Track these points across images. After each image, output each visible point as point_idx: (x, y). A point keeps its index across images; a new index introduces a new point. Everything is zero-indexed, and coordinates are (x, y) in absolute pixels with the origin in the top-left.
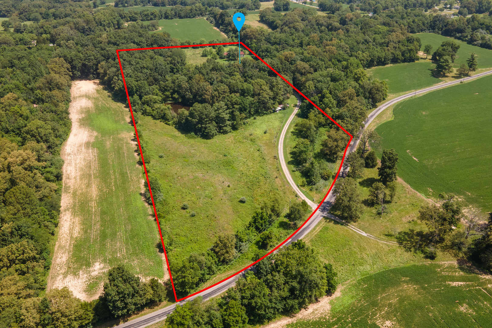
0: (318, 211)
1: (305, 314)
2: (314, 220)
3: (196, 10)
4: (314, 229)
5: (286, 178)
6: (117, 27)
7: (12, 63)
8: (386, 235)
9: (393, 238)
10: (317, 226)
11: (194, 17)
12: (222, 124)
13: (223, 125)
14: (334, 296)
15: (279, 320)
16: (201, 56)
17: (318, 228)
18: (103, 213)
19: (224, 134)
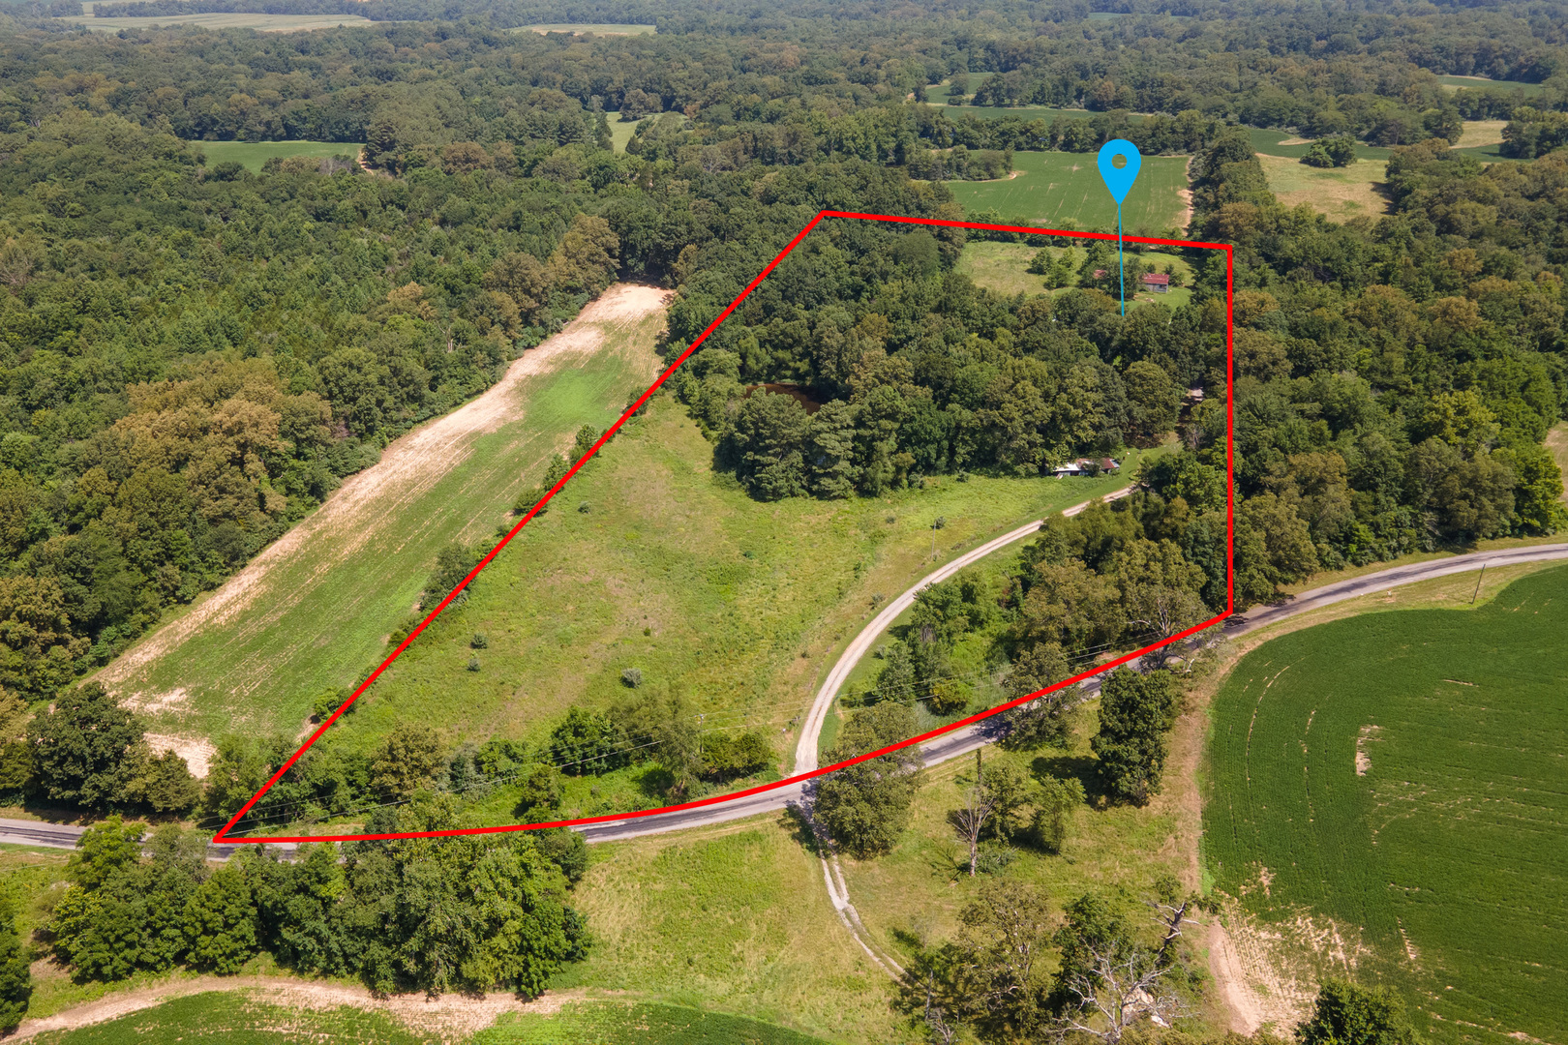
0: (798, 786)
1: (412, 1009)
2: (754, 803)
3: (1173, 131)
4: (723, 825)
5: (833, 665)
6: (892, 158)
7: (518, 219)
8: (900, 936)
9: (911, 951)
10: (738, 821)
11: (1158, 151)
12: (821, 467)
13: (822, 471)
14: (531, 1007)
15: (344, 987)
16: (1029, 271)
17: (735, 827)
18: (318, 593)
19: (820, 499)
